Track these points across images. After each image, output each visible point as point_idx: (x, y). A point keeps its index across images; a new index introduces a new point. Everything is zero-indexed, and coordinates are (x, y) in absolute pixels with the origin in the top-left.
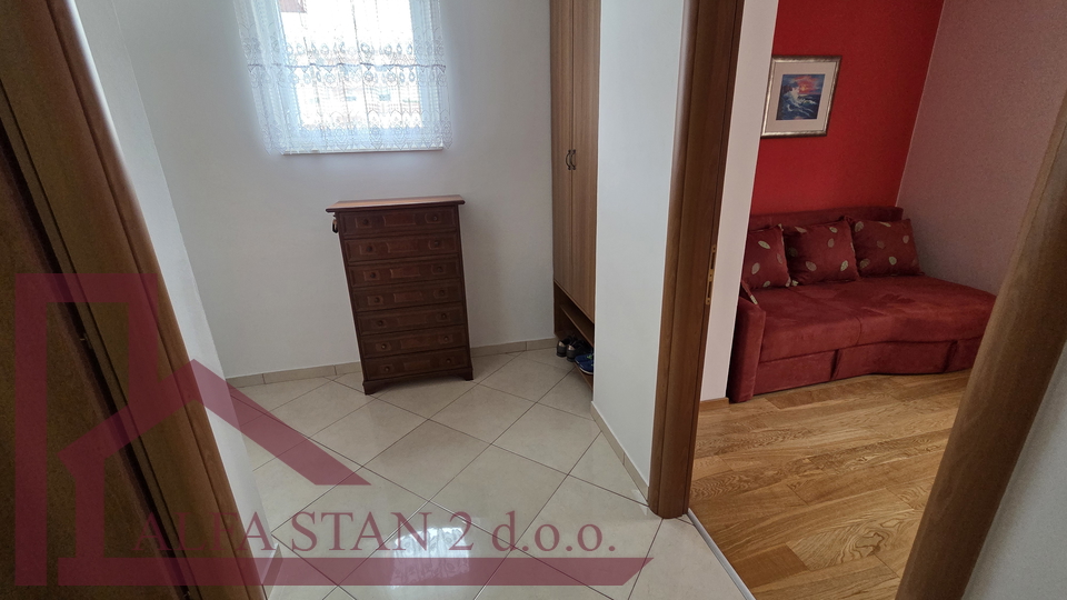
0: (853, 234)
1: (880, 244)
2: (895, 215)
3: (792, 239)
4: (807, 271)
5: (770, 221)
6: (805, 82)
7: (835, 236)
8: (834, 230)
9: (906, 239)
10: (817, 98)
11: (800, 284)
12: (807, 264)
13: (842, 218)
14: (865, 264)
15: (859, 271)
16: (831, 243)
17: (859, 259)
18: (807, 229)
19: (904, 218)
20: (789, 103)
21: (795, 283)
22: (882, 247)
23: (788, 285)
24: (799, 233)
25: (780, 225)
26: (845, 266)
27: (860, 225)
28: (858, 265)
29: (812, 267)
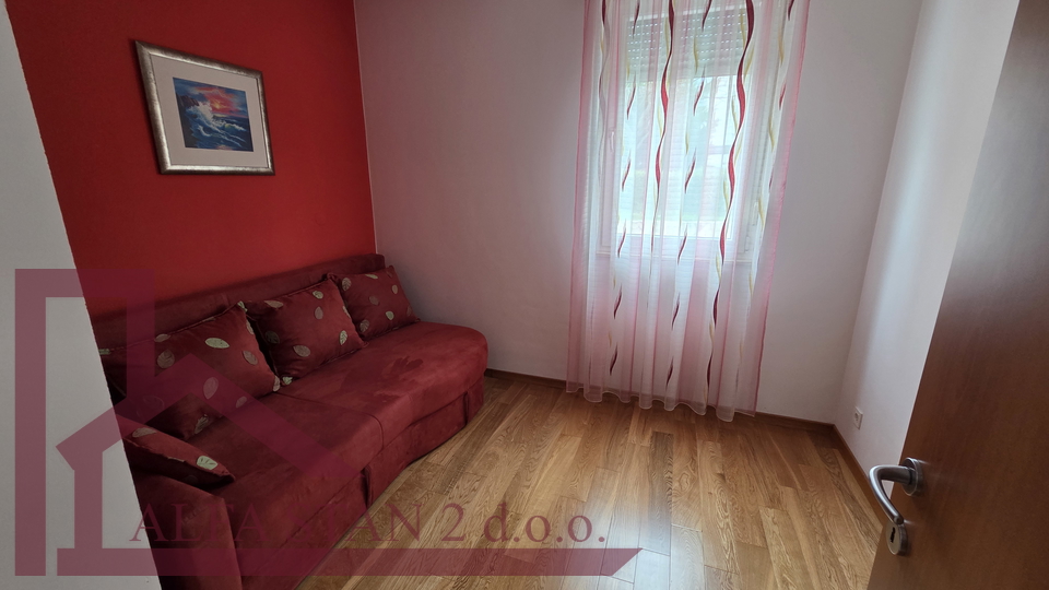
0: (342, 294)
1: (374, 300)
2: (376, 263)
3: (263, 321)
4: (298, 359)
5: (224, 299)
6: (218, 97)
7: (321, 303)
8: (319, 295)
9: (395, 289)
10: (245, 123)
11: (295, 378)
12: (297, 349)
13: (325, 277)
14: (365, 326)
15: (361, 336)
16: (319, 313)
17: (357, 322)
18: (284, 300)
19: (387, 266)
20: (202, 124)
21: (287, 380)
22: (376, 303)
23: (276, 388)
24: (272, 309)
25: (241, 304)
26: (344, 336)
27: (347, 282)
28: (358, 329)
29: (303, 352)
